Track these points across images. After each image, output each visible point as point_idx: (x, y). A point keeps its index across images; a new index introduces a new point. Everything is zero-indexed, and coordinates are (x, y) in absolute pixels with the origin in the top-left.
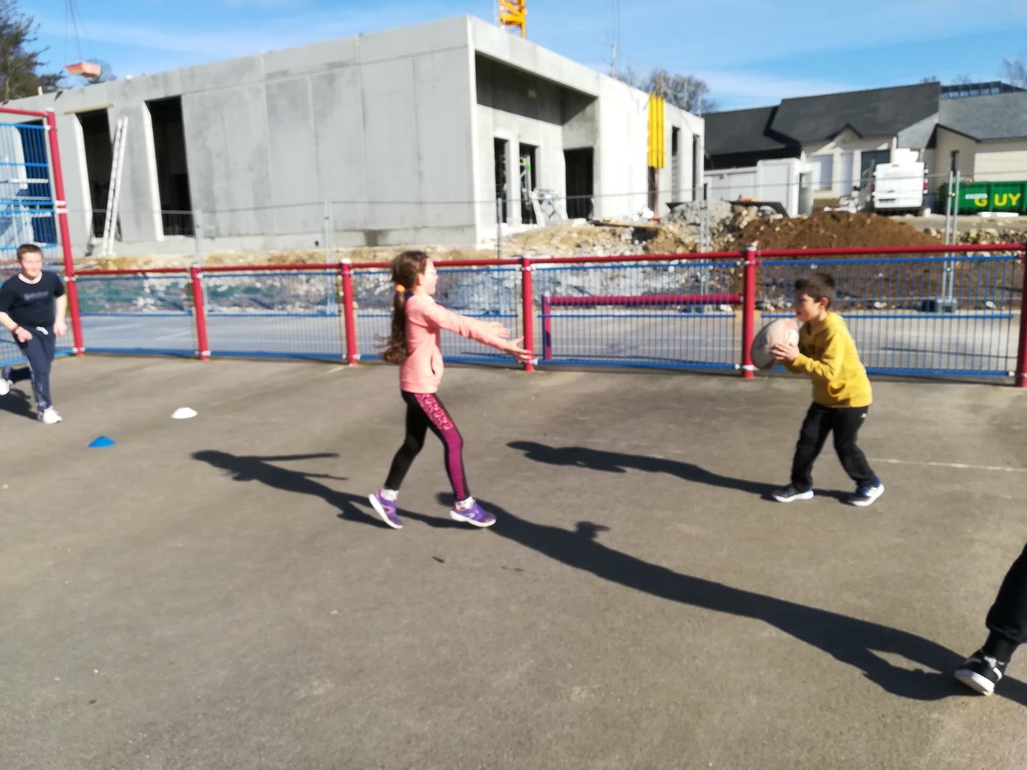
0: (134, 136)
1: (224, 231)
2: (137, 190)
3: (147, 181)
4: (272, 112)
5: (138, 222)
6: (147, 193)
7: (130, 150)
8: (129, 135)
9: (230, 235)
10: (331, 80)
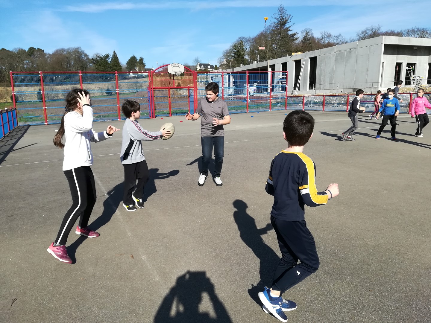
0: (306, 66)
1: (322, 89)
2: (305, 79)
3: (307, 76)
4: (336, 60)
5: (304, 86)
6: (307, 79)
7: (305, 69)
8: (305, 66)
9: (323, 90)
10: (350, 52)
